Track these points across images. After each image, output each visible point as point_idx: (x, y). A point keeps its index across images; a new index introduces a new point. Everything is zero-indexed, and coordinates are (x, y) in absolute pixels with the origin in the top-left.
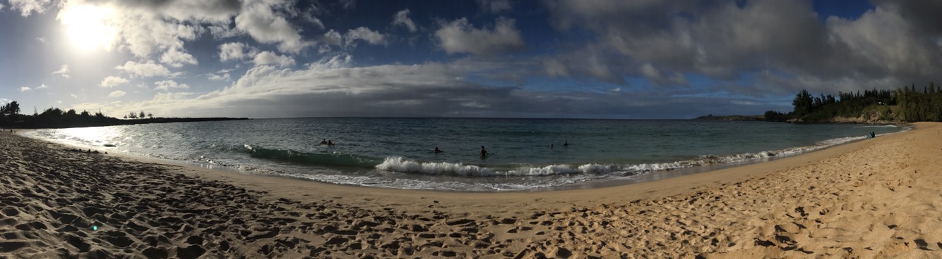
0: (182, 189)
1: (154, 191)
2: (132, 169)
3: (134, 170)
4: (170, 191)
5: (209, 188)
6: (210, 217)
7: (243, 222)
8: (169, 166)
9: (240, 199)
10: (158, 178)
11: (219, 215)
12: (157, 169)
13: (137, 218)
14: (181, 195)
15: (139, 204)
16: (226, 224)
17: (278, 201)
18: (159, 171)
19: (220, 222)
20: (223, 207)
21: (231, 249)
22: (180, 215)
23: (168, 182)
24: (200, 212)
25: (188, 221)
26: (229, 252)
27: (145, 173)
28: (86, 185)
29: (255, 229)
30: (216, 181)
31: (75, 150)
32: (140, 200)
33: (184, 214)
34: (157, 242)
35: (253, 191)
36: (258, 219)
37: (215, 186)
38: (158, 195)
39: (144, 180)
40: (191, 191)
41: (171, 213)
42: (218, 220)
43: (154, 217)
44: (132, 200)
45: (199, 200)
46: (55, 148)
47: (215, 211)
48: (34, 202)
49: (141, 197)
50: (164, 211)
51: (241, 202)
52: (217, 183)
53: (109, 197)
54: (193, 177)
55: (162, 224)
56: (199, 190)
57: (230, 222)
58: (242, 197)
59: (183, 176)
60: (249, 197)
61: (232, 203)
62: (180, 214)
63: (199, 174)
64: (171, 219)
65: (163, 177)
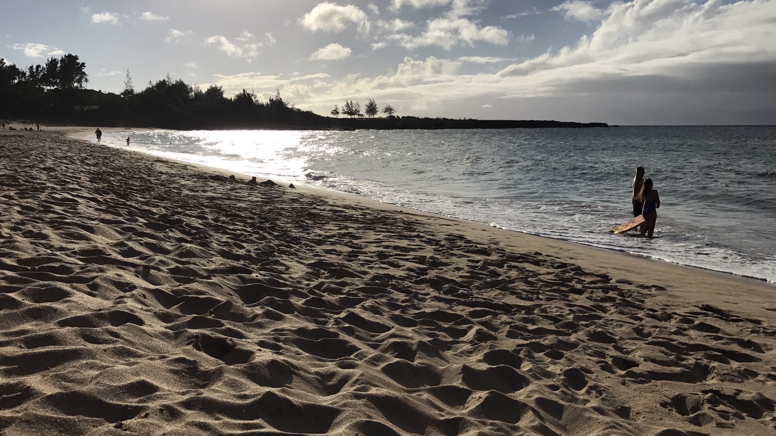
0: (463, 263)
1: (401, 263)
2: (349, 218)
3: (356, 221)
4: (435, 264)
5: (525, 265)
6: (533, 322)
7: (615, 341)
8: (429, 218)
9: (601, 294)
10: (407, 238)
11: (555, 320)
12: (404, 222)
13: (364, 308)
14: (460, 273)
15: (366, 284)
16: (573, 338)
17: (697, 310)
18: (410, 225)
19: (558, 333)
20: (561, 304)
21: (591, 388)
22: (461, 310)
23: (429, 247)
24: (507, 309)
25: (480, 323)
26: (588, 392)
27: (379, 226)
28: (245, 245)
29: (647, 359)
30: (537, 254)
31: (219, 178)
32: (369, 277)
33: (472, 309)
34: (414, 353)
35: (629, 283)
36: (650, 339)
37: (537, 263)
38: (409, 269)
39: (378, 242)
40: (484, 268)
41: (442, 305)
42: (553, 328)
43: (404, 309)
44: (352, 275)
45: (505, 286)
46: (173, 171)
47: (544, 311)
48: (112, 273)
49: (373, 272)
50: (424, 300)
51: (604, 300)
52: (540, 258)
53: (297, 270)
54: (485, 241)
55: (422, 323)
56: (501, 267)
57: (581, 335)
58: (606, 290)
59: (461, 238)
60: (621, 293)
61: (582, 300)
62: (461, 307)
63: (498, 238)
64: (440, 315)
65: (418, 236)
